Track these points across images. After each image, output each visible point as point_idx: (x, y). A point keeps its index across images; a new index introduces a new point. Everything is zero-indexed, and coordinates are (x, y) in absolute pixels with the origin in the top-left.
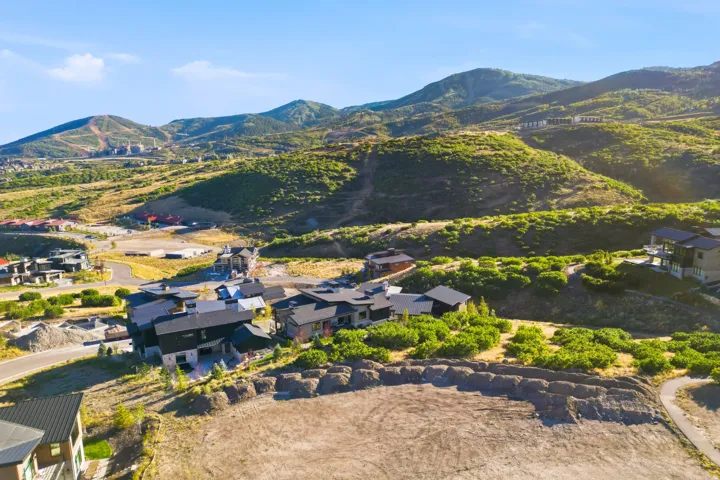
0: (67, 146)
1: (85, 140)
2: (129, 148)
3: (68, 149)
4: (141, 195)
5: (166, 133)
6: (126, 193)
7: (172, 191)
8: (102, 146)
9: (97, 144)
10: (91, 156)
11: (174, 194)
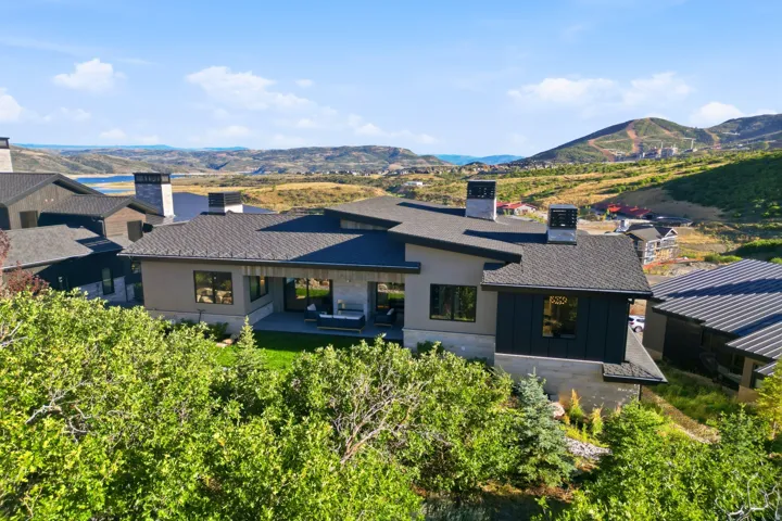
0: (598, 151)
1: (617, 145)
2: (660, 151)
3: (598, 154)
4: (619, 185)
5: (714, 136)
6: (605, 183)
7: (661, 181)
8: (635, 149)
9: (629, 148)
10: (617, 159)
11: (659, 185)
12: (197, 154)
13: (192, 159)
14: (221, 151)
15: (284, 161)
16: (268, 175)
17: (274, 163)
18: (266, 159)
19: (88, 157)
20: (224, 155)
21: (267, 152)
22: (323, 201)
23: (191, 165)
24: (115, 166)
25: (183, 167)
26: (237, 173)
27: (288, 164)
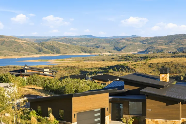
12: (108, 40)
13: (105, 44)
14: (123, 38)
15: (162, 44)
16: (149, 54)
17: (155, 46)
18: (149, 43)
19: (47, 43)
20: (124, 41)
21: (152, 38)
22: (180, 72)
23: (104, 48)
24: (61, 49)
25: (99, 49)
26: (131, 53)
27: (164, 47)
